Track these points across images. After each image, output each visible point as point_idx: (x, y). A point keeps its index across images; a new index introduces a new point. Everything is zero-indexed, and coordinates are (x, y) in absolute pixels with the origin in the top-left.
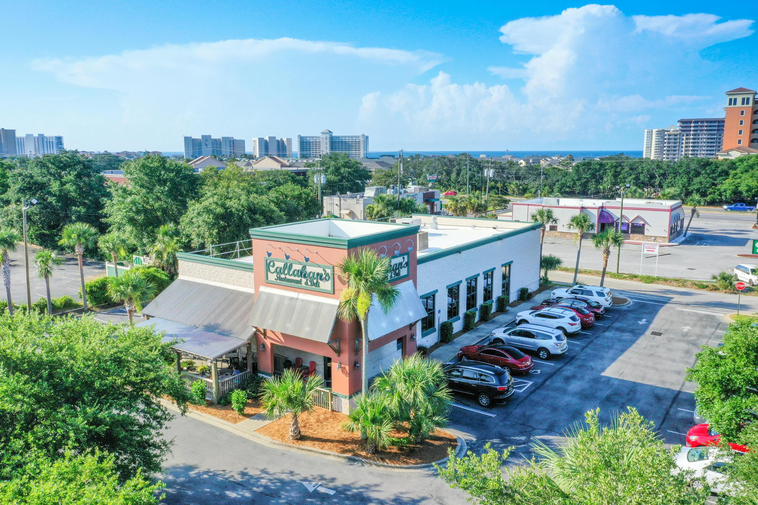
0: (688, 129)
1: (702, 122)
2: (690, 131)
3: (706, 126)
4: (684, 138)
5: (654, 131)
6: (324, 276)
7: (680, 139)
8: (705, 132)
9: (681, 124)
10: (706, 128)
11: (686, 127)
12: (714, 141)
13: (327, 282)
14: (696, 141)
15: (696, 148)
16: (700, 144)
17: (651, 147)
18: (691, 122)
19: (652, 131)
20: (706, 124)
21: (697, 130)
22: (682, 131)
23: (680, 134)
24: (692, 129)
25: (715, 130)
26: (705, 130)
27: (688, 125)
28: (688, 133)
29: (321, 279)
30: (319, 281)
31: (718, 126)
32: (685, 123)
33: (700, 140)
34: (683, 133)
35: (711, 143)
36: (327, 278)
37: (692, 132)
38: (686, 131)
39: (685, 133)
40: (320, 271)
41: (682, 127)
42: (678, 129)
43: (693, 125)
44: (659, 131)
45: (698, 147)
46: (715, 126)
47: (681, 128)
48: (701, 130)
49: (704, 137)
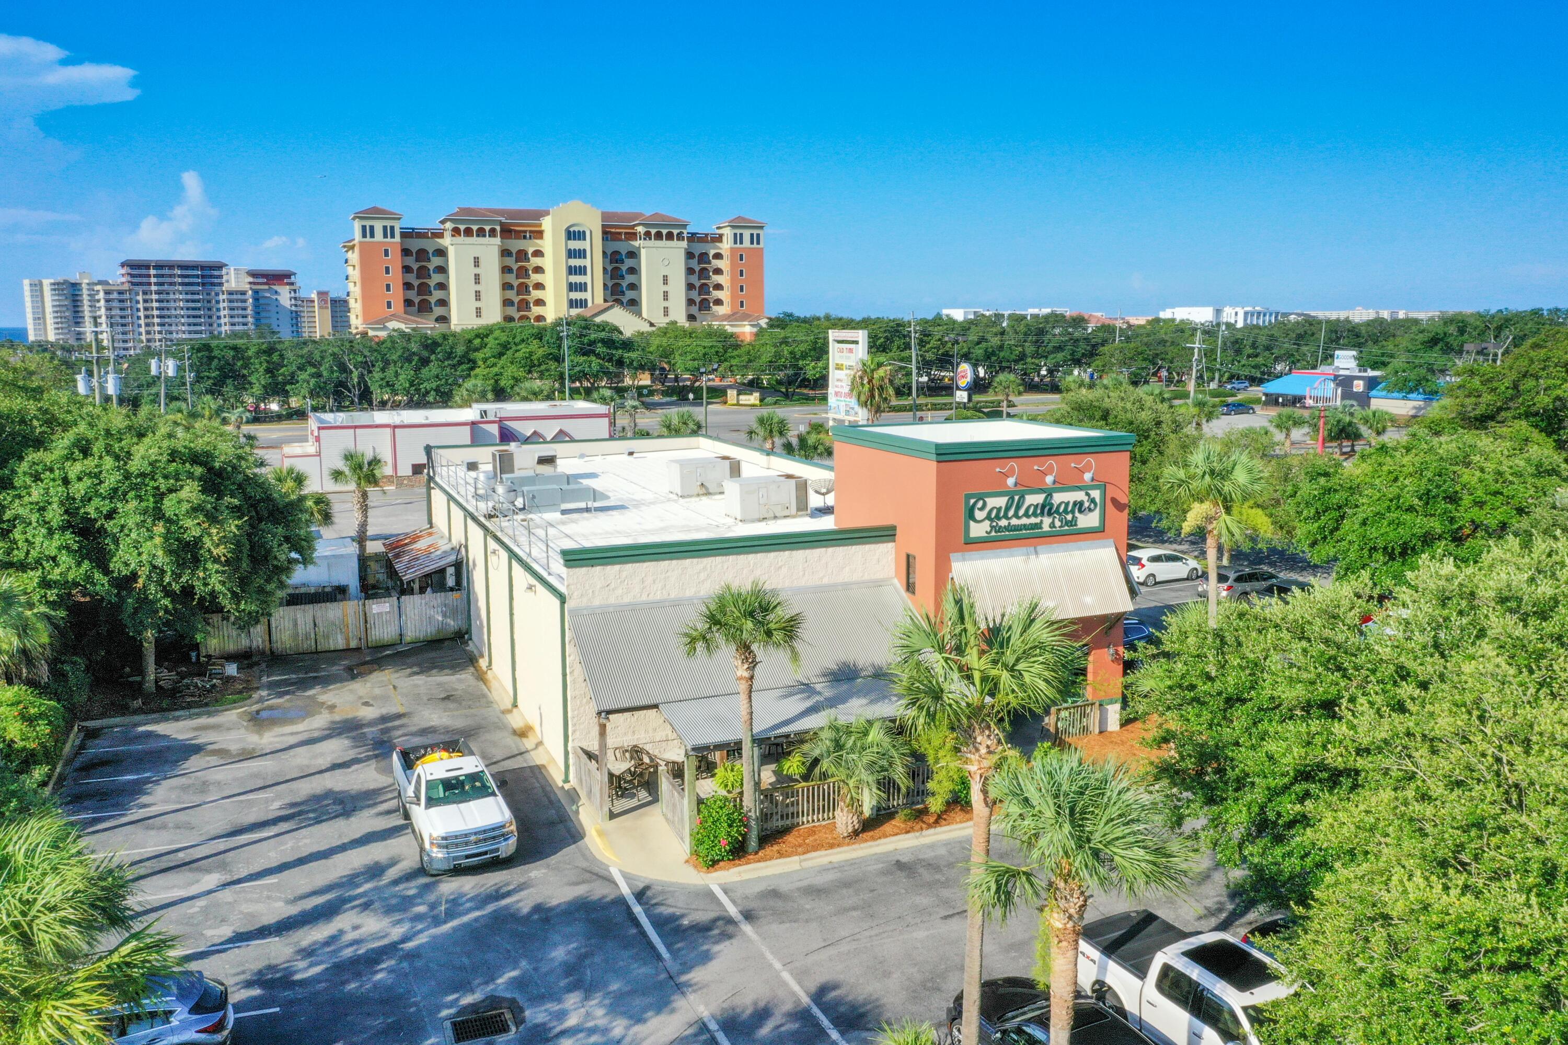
0: (144, 280)
1: (171, 267)
2: (150, 284)
3: (180, 276)
4: (140, 298)
5: (46, 283)
6: (1086, 504)
7: (131, 300)
8: (180, 288)
9: (130, 271)
10: (180, 280)
11: (140, 276)
12: (199, 305)
13: (1091, 514)
14: (165, 304)
15: (167, 320)
16: (173, 312)
17: (44, 318)
18: (148, 267)
19: (41, 284)
20: (179, 272)
21: (162, 284)
22: (133, 284)
23: (130, 290)
24: (153, 280)
25: (198, 284)
26: (180, 284)
27: (144, 272)
28: (145, 288)
29: (1080, 511)
30: (1077, 514)
31: (203, 276)
32: (137, 268)
33: (172, 304)
34: (136, 288)
35: (194, 309)
36: (1092, 506)
37: (154, 288)
38: (141, 284)
39: (140, 289)
40: (1080, 496)
41: (132, 276)
42: (124, 280)
43: (152, 272)
44: (58, 284)
45: (169, 317)
46: (197, 276)
47: (129, 279)
48: (171, 284)
49: (179, 298)
